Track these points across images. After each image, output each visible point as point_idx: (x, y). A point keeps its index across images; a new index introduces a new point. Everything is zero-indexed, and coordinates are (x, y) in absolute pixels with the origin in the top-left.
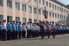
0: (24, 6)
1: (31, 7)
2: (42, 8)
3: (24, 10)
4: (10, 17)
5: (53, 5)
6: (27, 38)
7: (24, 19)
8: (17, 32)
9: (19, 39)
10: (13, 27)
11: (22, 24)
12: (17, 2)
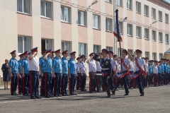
0: (82, 13)
1: (99, 17)
2: (126, 18)
3: (82, 24)
4: (47, 40)
5: (154, 10)
6: (90, 92)
7: (83, 45)
8: (65, 77)
9: (71, 94)
10: (56, 65)
11: (78, 59)
12: (64, 3)
